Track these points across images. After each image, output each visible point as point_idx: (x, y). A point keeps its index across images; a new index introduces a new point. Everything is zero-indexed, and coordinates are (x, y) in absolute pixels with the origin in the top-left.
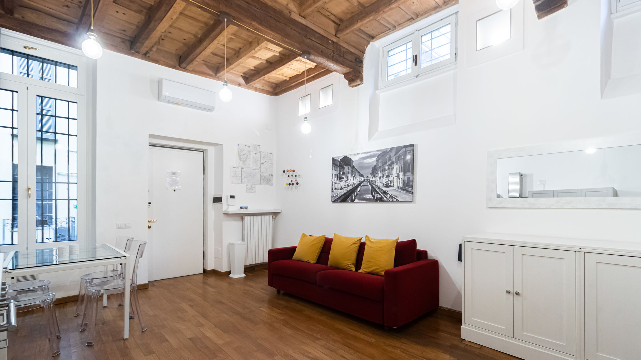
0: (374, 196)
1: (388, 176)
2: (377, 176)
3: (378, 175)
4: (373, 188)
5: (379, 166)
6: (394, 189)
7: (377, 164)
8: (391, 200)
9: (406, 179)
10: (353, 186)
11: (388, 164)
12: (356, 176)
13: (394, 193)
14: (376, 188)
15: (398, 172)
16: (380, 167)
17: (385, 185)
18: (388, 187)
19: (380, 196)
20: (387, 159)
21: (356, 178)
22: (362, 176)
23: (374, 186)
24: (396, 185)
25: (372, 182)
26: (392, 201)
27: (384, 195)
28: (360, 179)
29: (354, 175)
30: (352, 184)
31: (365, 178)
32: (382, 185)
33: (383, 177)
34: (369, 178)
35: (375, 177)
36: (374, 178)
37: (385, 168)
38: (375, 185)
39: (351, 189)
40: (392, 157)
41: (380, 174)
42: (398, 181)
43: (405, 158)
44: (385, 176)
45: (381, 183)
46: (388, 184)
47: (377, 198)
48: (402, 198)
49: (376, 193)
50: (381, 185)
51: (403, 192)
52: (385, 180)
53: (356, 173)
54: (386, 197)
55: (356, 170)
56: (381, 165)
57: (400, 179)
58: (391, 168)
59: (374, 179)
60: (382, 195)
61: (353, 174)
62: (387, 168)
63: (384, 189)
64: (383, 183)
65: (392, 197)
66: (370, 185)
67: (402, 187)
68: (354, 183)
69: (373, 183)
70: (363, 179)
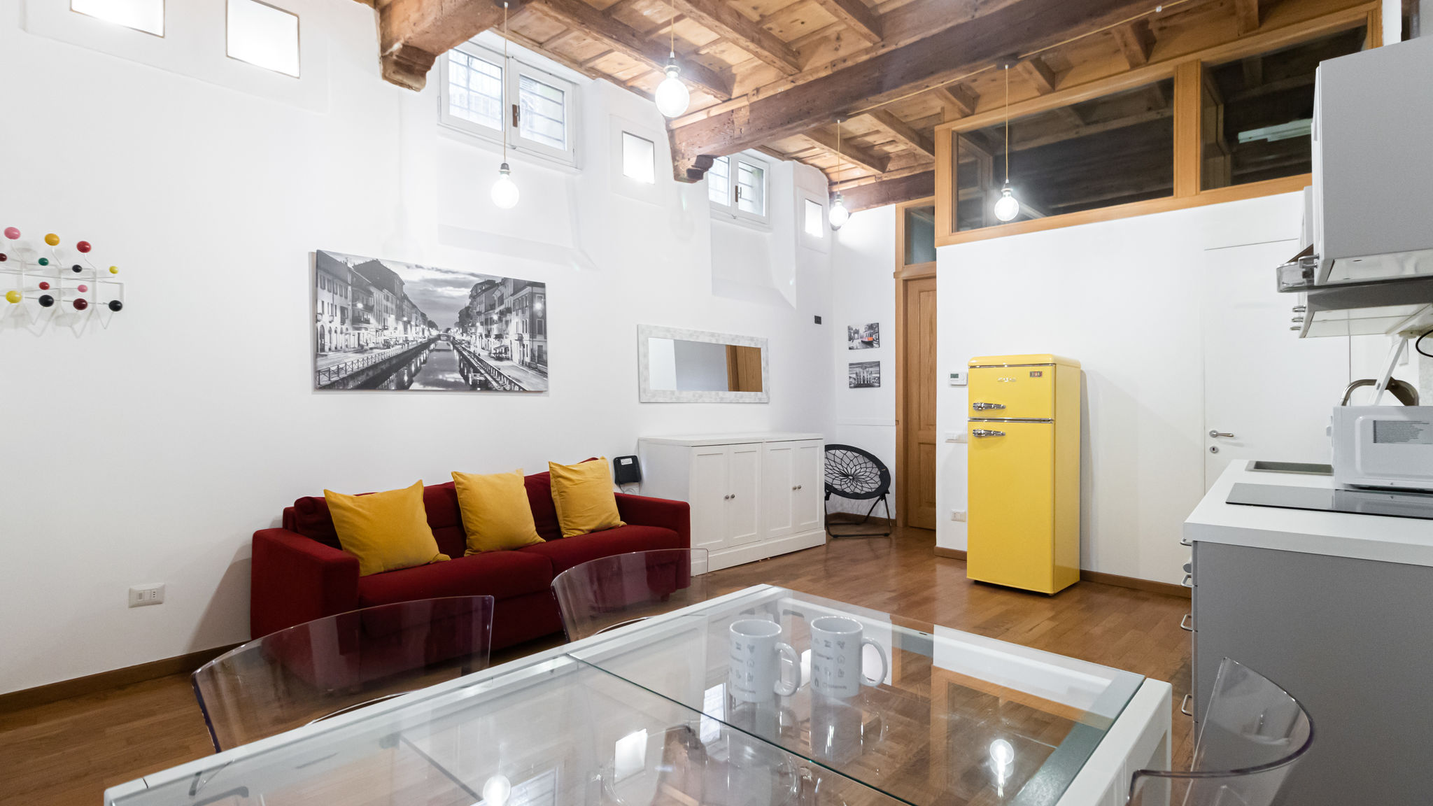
0: (466, 378)
1: (499, 337)
2: (473, 331)
3: (476, 330)
4: (464, 358)
5: (478, 310)
6: (513, 366)
7: (471, 304)
8: (508, 388)
9: (536, 348)
10: (406, 348)
11: (497, 310)
12: (413, 323)
13: (514, 374)
14: (471, 360)
15: (521, 332)
16: (479, 313)
17: (494, 354)
18: (499, 359)
19: (482, 378)
20: (496, 298)
21: (414, 328)
22: (432, 325)
23: (466, 353)
24: (516, 357)
25: (461, 343)
26: (511, 391)
27: (492, 377)
28: (427, 333)
29: (405, 319)
30: (401, 342)
31: (441, 333)
32: (486, 353)
33: (488, 336)
34: (452, 334)
35: (468, 335)
36: (465, 335)
37: (491, 318)
38: (470, 352)
39: (397, 356)
40: (507, 298)
41: (481, 329)
42: (522, 349)
43: (531, 307)
44: (493, 336)
45: (483, 349)
46: (501, 353)
47: (474, 381)
48: (529, 384)
49: (472, 370)
50: (484, 355)
51: (531, 372)
52: (494, 344)
53: (414, 316)
54: (497, 382)
55: (414, 306)
56: (482, 308)
57: (524, 347)
58: (504, 319)
59: (465, 337)
60: (486, 375)
61: (403, 316)
62: (495, 317)
63: (493, 363)
64: (487, 350)
65: (511, 382)
66: (455, 351)
67: (529, 363)
68: (407, 341)
69: (463, 346)
70: (434, 333)
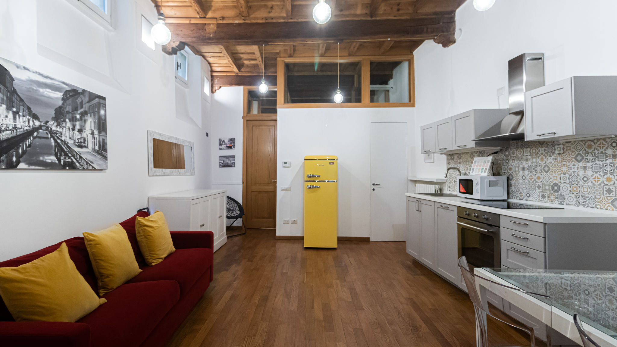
0: (59, 160)
1: (80, 131)
2: (64, 125)
3: (66, 124)
4: (58, 145)
5: (67, 110)
6: (88, 152)
7: (63, 104)
8: (85, 167)
9: (101, 140)
10: (14, 134)
11: (79, 112)
12: (21, 114)
13: (89, 157)
14: (63, 146)
15: (93, 129)
16: (68, 112)
17: (77, 143)
18: (80, 146)
19: (70, 160)
20: (78, 103)
21: (21, 118)
22: (35, 117)
23: (59, 141)
24: (90, 146)
25: (56, 133)
26: (87, 169)
27: (76, 159)
28: (31, 123)
29: (15, 109)
30: (11, 128)
31: (42, 124)
32: (72, 142)
33: (73, 129)
34: (50, 126)
35: (60, 127)
36: (58, 127)
37: (76, 117)
38: (62, 140)
39: (7, 140)
40: (85, 104)
41: (69, 124)
42: (93, 141)
43: (99, 112)
44: (77, 130)
45: (70, 138)
46: (81, 142)
47: (64, 162)
48: (98, 165)
49: (63, 154)
50: (71, 142)
51: (99, 156)
52: (77, 135)
53: (22, 107)
54: (79, 163)
55: (22, 100)
56: (69, 108)
57: (95, 139)
58: (83, 118)
59: (59, 129)
60: (72, 158)
61: (13, 107)
62: (78, 117)
63: (76, 149)
64: (73, 140)
65: (87, 163)
66: (52, 139)
67: (98, 150)
68: (15, 128)
69: (58, 135)
70: (37, 123)
